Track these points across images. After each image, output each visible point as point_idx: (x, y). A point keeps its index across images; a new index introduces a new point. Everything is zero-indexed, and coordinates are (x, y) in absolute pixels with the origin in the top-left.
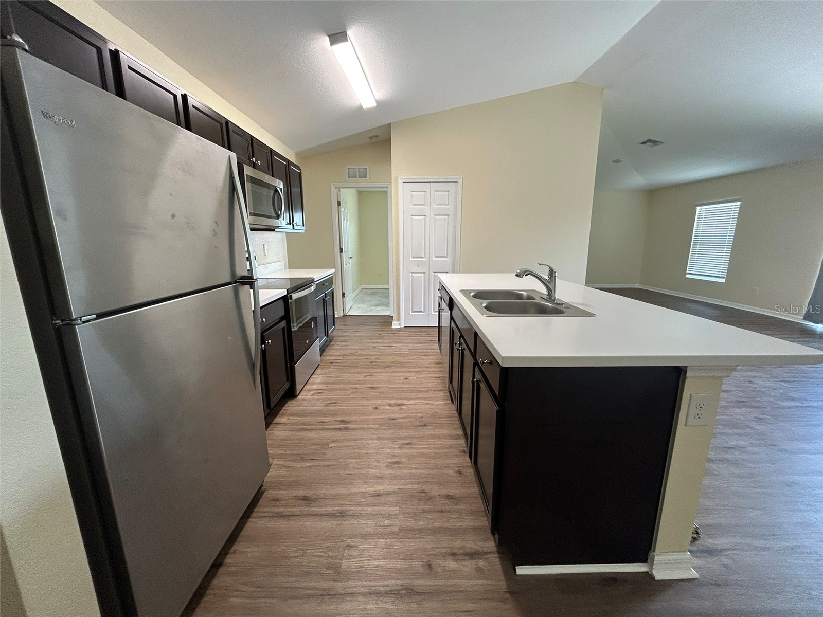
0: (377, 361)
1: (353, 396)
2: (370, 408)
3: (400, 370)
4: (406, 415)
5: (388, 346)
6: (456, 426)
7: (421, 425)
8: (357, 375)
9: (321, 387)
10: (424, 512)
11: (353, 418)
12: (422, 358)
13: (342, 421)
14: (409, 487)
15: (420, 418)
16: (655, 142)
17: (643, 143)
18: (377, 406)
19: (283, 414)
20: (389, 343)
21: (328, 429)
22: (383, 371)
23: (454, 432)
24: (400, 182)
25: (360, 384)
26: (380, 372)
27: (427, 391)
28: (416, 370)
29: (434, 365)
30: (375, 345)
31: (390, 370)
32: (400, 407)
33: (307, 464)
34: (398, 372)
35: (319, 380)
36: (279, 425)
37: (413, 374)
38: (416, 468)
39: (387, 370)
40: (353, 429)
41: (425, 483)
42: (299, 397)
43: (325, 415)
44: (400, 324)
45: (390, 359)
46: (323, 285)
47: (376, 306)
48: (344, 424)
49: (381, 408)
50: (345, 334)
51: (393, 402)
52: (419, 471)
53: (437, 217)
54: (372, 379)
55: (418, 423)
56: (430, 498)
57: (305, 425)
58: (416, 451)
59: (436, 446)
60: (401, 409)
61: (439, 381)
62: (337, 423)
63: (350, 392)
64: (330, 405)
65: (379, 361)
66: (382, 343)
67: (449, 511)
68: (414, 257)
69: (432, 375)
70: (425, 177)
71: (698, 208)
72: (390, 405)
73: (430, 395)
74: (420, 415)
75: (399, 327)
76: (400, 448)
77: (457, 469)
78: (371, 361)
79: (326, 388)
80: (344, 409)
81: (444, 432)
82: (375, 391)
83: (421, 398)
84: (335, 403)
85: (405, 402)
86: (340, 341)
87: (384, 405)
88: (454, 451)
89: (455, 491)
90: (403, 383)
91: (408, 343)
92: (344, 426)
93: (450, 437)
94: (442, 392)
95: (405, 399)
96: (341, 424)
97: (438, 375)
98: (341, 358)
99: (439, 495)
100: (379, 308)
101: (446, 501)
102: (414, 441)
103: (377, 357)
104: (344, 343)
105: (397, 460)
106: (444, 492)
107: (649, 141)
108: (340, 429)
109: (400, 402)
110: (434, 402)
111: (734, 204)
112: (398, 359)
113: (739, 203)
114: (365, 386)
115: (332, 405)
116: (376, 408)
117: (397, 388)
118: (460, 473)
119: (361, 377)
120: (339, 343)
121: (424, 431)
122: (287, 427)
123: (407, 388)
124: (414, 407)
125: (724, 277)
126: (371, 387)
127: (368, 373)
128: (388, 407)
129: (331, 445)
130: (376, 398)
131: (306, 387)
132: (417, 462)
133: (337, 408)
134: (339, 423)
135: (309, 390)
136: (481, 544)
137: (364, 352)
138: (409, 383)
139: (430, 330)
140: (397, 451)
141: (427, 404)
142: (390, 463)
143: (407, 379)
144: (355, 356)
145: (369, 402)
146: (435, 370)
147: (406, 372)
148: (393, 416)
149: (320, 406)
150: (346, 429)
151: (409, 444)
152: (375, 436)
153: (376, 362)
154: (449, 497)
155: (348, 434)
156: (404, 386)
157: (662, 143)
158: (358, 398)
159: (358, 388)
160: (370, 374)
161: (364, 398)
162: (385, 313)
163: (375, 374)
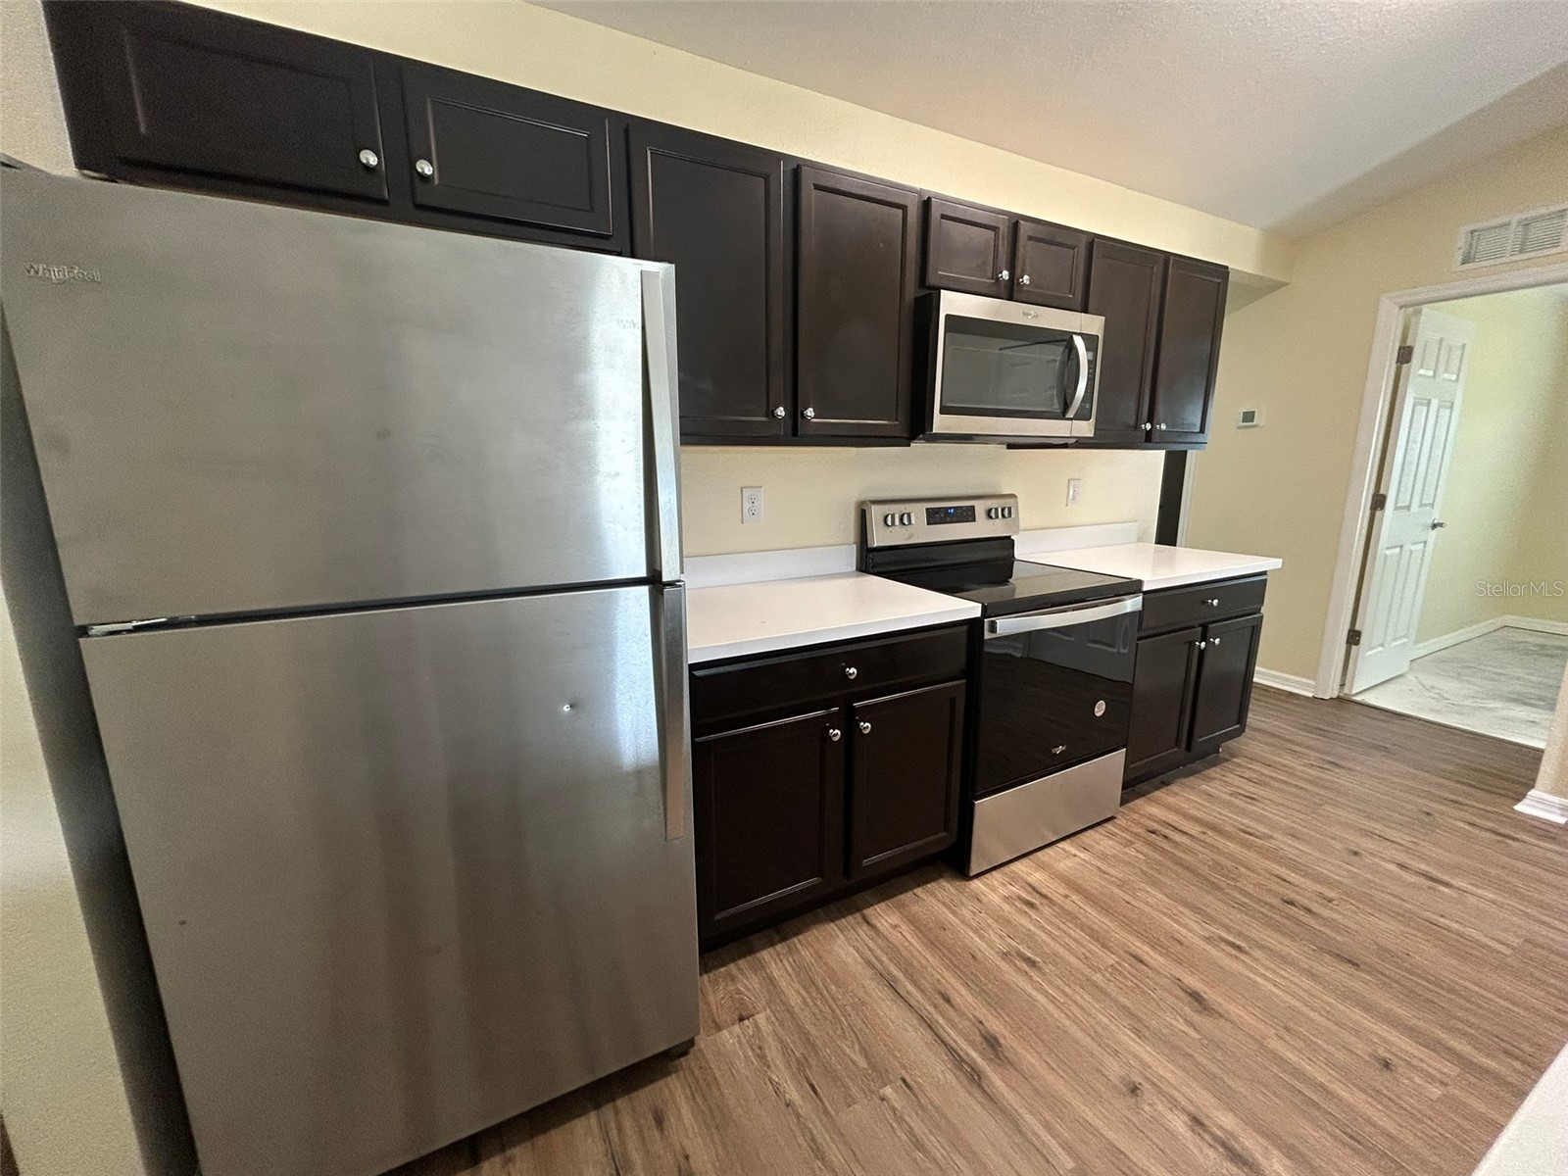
0: (1315, 908)
1: (1102, 981)
2: (1114, 1069)
3: (1391, 1006)
5: (1422, 874)
8: (1190, 919)
9: (1055, 889)
11: (1030, 1059)
13: (992, 1042)
19: (900, 907)
20: (1439, 864)
21: (936, 1034)
22: (1304, 963)
25: (1168, 954)
26: (1284, 960)
30: (1367, 843)
33: (793, 1094)
34: (1368, 1008)
35: (1065, 865)
36: (865, 927)
39: (1328, 967)
40: (991, 1098)
42: (976, 885)
43: (971, 982)
45: (1387, 931)
46: (1204, 602)
47: (1519, 700)
48: (981, 1054)
49: (1153, 1104)
50: (1288, 760)
51: (1226, 1121)
54: (1237, 967)
57: (906, 973)
62: (974, 1034)
63: (1111, 959)
64: (1017, 960)
65: (1326, 913)
66: (1407, 850)
72: (1197, 1122)
78: (1291, 896)
79: (1059, 899)
80: (1031, 1002)
82: (1196, 1018)
84: (1033, 964)
86: (1248, 774)
87: (1174, 1104)
90: (1346, 1073)
92: (980, 1060)
96: (972, 1043)
98: (1194, 829)
103: (1332, 894)
104: (1251, 788)
108: (959, 1062)
114: (1178, 972)
115: (1021, 964)
116: (1134, 1090)
119: (1190, 930)
120: (1238, 781)
122: (871, 944)
123: (1349, 1108)
126: (1195, 996)
127: (1238, 934)
128: (1179, 1124)
129: (888, 1091)
130: (1168, 1045)
131: (1018, 864)
135: (1015, 879)
137: (1289, 847)
138: (1377, 1094)
144: (1250, 846)
147: (1412, 1032)
149: (987, 945)
150: (975, 1077)
153: (1309, 910)
155: (964, 1104)
156: (1337, 1088)
158: (1115, 1001)
159: (1147, 966)
160: (1238, 943)
161: (1132, 1015)
162: (1533, 738)
163: (1258, 953)
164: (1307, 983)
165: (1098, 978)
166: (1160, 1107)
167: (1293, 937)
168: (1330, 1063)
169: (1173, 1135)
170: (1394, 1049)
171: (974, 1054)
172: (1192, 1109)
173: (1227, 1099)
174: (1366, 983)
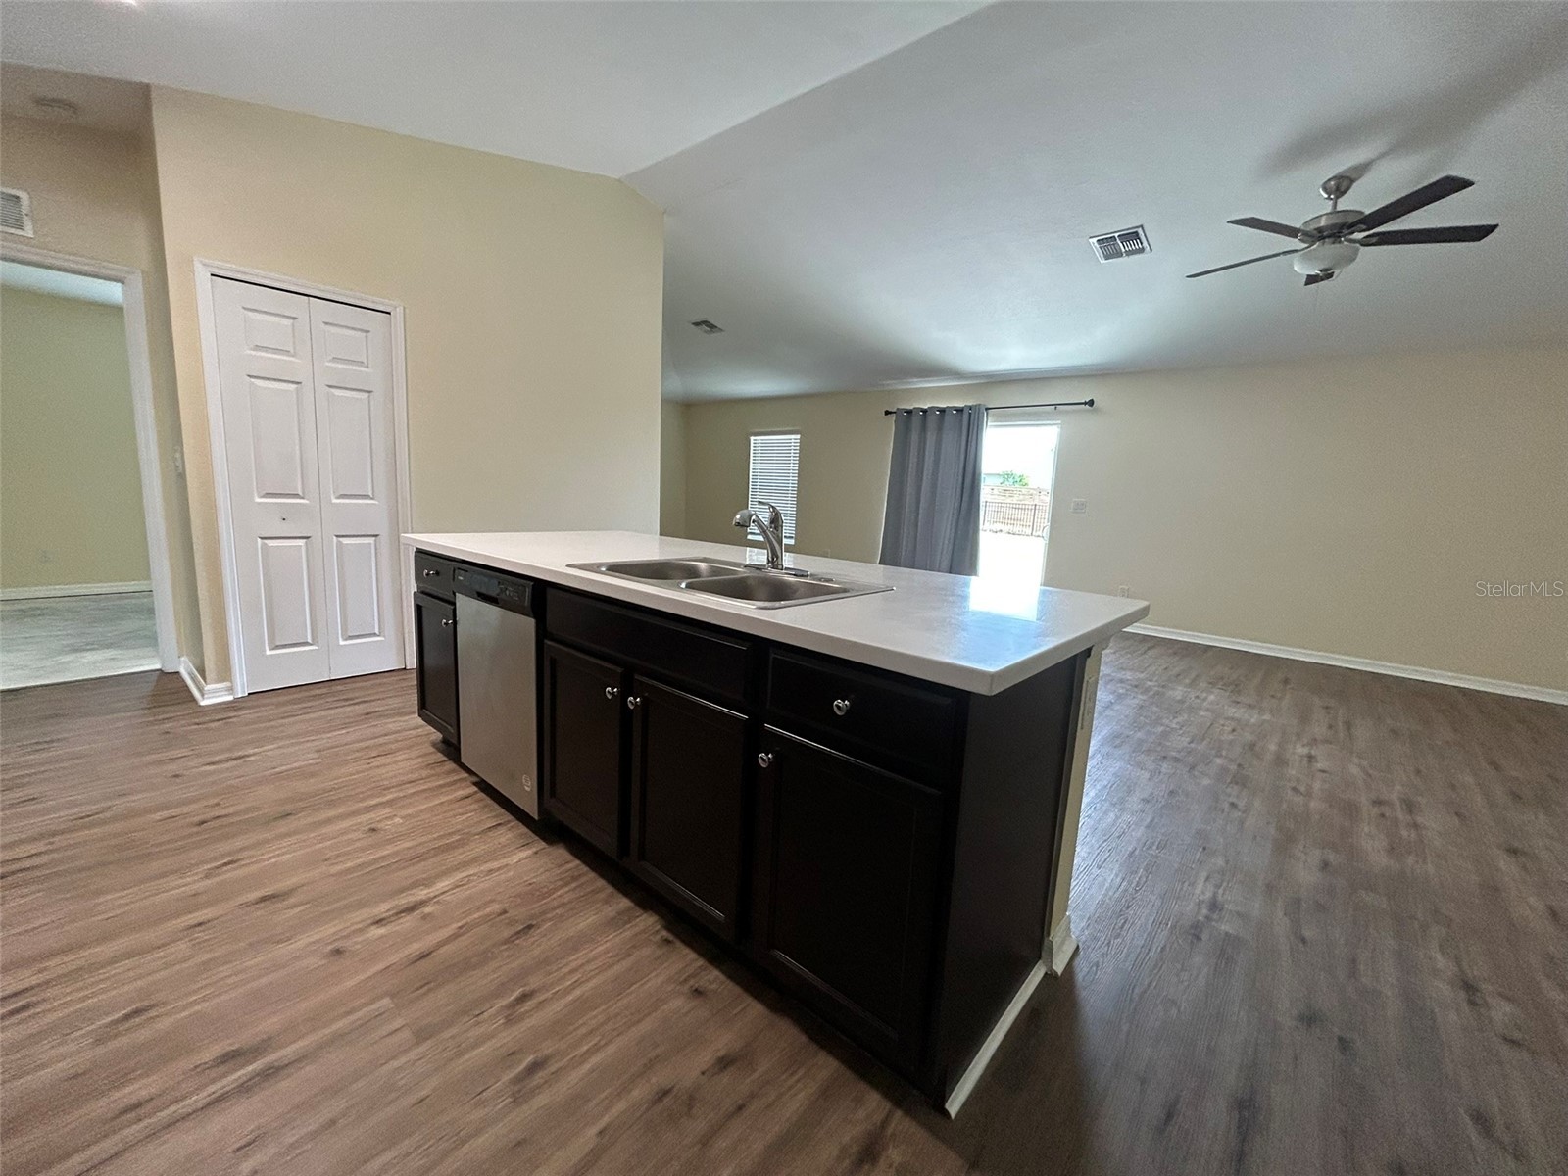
0: (218, 813)
1: (208, 956)
2: (314, 960)
3: (332, 813)
4: (455, 926)
5: (228, 760)
6: (602, 895)
7: (519, 932)
10: (705, 1141)
12: (376, 762)
14: (621, 1106)
15: (500, 914)
16: (712, 327)
17: (697, 324)
18: (338, 944)
20: (224, 750)
21: (185, 1118)
22: (272, 834)
23: (610, 911)
24: (202, 275)
25: (206, 905)
26: (259, 844)
27: (461, 843)
28: (385, 799)
29: (425, 773)
30: (173, 768)
31: (292, 824)
32: (416, 915)
34: (328, 821)
37: (386, 811)
38: (596, 1049)
39: (283, 827)
41: (649, 1066)
44: (231, 690)
45: (269, 792)
48: (243, 1066)
52: (611, 1049)
53: (337, 392)
55: (506, 933)
56: (691, 1100)
58: (563, 1002)
59: (598, 963)
60: (425, 917)
61: (475, 806)
62: (213, 1073)
63: (185, 944)
64: (119, 1028)
65: (226, 812)
66: (199, 756)
67: (752, 1096)
68: (268, 495)
69: (443, 799)
70: (283, 277)
71: (752, 438)
72: (379, 922)
73: (478, 848)
74: (495, 907)
75: (231, 698)
76: (509, 1021)
77: (686, 988)
78: (197, 819)
81: (587, 921)
82: (287, 903)
83: (465, 865)
85: (422, 893)
87: (359, 932)
88: (646, 951)
89: (723, 1041)
90: (374, 846)
91: (297, 735)
92: (250, 1068)
93: (614, 923)
94: (502, 830)
95: (415, 885)
97: (461, 793)
99: (703, 1073)
100: (90, 657)
101: (725, 1078)
102: (534, 982)
103: (211, 801)
105: (530, 1059)
106: (706, 1057)
107: (706, 323)
108: (244, 1088)
109: (404, 900)
110: (504, 861)
111: (793, 437)
112: (302, 786)
113: (798, 436)
114: (233, 902)
115: (131, 1023)
116: (338, 952)
117: (364, 866)
118: (698, 992)
119: (193, 883)
121: (537, 946)
123: (396, 854)
124: (463, 893)
125: (792, 537)
126: (263, 899)
127: (215, 859)
132: (584, 1030)
133: (164, 1024)
134: (223, 1069)
136: (861, 1114)
138: (391, 841)
139: (340, 688)
140: (508, 1037)
141: (491, 871)
142: (518, 1080)
143: (374, 830)
144: (104, 822)
145: (293, 945)
146: (441, 782)
147: (354, 813)
148: (416, 947)
150: (270, 1073)
151: (524, 997)
152: (406, 1034)
153: (219, 817)
154: (725, 1063)
155: (294, 1086)
156: (382, 853)
157: (721, 330)
159: (209, 921)
160: (225, 861)
161: (263, 941)
162: (133, 667)
164: (293, 839)
166: (360, 939)
170: (363, 824)
171: (239, 1073)
172: (369, 922)
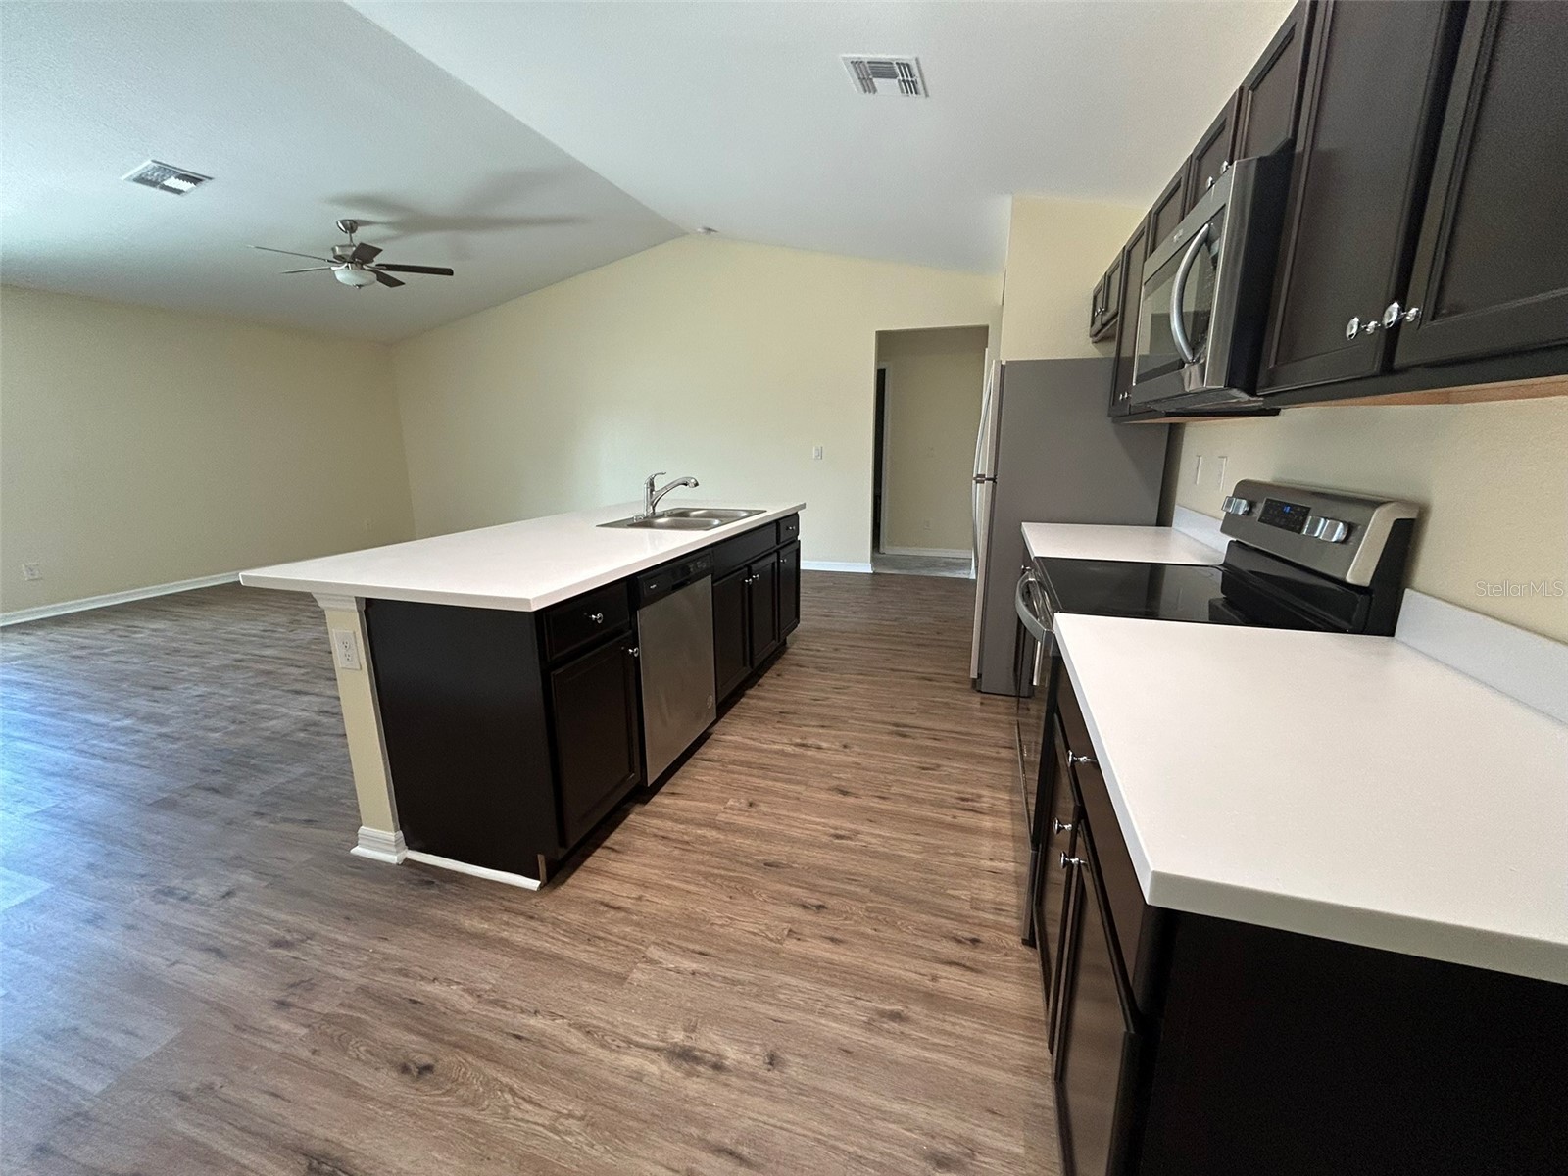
1: (888, 777)
11: (886, 738)
13: (904, 736)
15: (782, 723)
18: (841, 749)
21: (922, 728)
22: (798, 848)
25: (870, 809)
32: (804, 742)
40: (889, 724)
43: (936, 750)
48: (902, 732)
51: (810, 752)
54: (833, 823)
60: (804, 739)
62: (912, 735)
64: (932, 767)
80: (905, 755)
83: (758, 751)
84: (924, 769)
85: (790, 749)
90: (768, 791)
95: (784, 755)
108: (906, 725)
109: (799, 750)
114: (859, 801)
115: (928, 766)
116: (845, 746)
117: (789, 781)
124: (776, 739)
129: (916, 710)
133: (918, 759)
134: (908, 735)
145: (857, 760)
148: (822, 731)
158: (875, 772)
161: (864, 769)
163: (825, 839)
165: (891, 777)
167: (810, 868)
168: (776, 793)
169: (825, 741)
170: (747, 814)
173: (814, 760)
174: (760, 852)
